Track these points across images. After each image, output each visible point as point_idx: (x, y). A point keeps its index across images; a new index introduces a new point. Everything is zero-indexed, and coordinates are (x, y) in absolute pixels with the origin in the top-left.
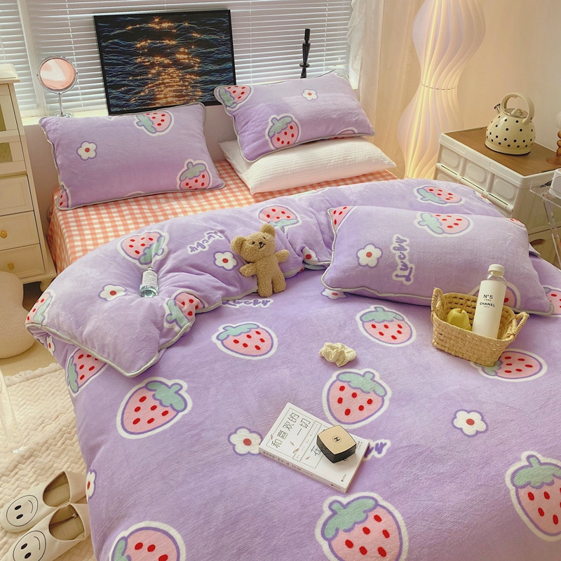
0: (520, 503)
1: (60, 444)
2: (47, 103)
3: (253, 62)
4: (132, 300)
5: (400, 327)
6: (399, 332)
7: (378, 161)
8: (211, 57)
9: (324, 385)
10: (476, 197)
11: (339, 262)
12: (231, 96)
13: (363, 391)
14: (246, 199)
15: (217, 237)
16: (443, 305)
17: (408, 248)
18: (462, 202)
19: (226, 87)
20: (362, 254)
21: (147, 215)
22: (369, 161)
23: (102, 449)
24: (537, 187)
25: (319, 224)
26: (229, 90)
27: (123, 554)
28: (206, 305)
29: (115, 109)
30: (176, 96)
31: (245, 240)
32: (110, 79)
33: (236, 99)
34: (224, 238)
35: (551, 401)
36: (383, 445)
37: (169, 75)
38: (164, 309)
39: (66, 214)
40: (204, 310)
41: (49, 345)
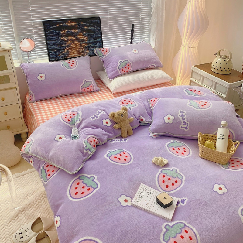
1: (36, 205)
2: (23, 57)
3: (110, 38)
4: (69, 141)
5: (184, 149)
6: (185, 151)
7: (165, 78)
8: (93, 36)
9: (156, 175)
10: (210, 92)
11: (155, 122)
12: (101, 52)
14: (110, 95)
15: (102, 113)
16: (202, 139)
17: (185, 115)
18: (205, 95)
20: (166, 118)
22: (162, 78)
23: (62, 206)
25: (145, 106)
26: (100, 50)
28: (101, 142)
30: (78, 53)
31: (115, 114)
32: (50, 47)
33: (104, 54)
34: (105, 113)
36: (184, 200)
37: (75, 44)
38: (83, 145)
39: (33, 104)
40: (100, 144)
41: (31, 161)
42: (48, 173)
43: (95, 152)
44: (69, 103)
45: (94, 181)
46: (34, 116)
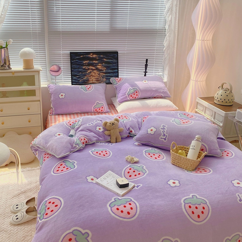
0: (185, 208)
1: (35, 190)
2: (51, 80)
3: (126, 70)
6: (159, 157)
7: (170, 107)
9: (124, 168)
12: (116, 81)
13: (137, 171)
15: (98, 122)
16: (177, 149)
17: (166, 129)
18: (196, 119)
19: (115, 78)
20: (149, 130)
23: (45, 178)
24: (231, 117)
25: (138, 121)
27: (45, 205)
28: (90, 142)
29: (74, 83)
30: (96, 80)
31: (107, 123)
32: (73, 73)
33: (118, 82)
34: (101, 122)
35: (209, 181)
36: (139, 186)
37: (94, 73)
38: (74, 140)
39: (52, 117)
40: (89, 144)
41: (37, 154)
45: (74, 165)
46: (50, 124)
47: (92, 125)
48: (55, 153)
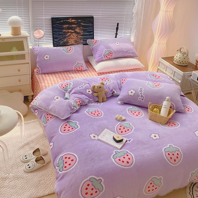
2: (34, 42)
3: (100, 32)
4: (63, 100)
5: (139, 113)
6: (139, 114)
7: (138, 65)
10: (168, 78)
11: (122, 94)
12: (92, 43)
13: (126, 127)
14: (95, 74)
15: (87, 85)
16: (152, 107)
17: (143, 91)
18: (162, 79)
19: (91, 40)
20: (130, 92)
21: (64, 77)
22: (135, 65)
23: (55, 137)
24: (188, 76)
25: (118, 83)
26: (92, 41)
27: (62, 160)
28: (83, 103)
29: (56, 45)
30: (75, 42)
31: (95, 86)
32: (55, 36)
33: (94, 44)
34: (89, 85)
36: (131, 140)
37: (73, 35)
38: (72, 103)
39: (39, 76)
40: (83, 105)
41: (36, 112)
42: (47, 119)
43: (79, 109)
44: (65, 77)
45: (76, 125)
46: (40, 84)
47: (82, 88)
48: (58, 115)
